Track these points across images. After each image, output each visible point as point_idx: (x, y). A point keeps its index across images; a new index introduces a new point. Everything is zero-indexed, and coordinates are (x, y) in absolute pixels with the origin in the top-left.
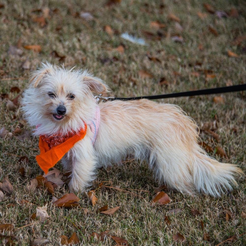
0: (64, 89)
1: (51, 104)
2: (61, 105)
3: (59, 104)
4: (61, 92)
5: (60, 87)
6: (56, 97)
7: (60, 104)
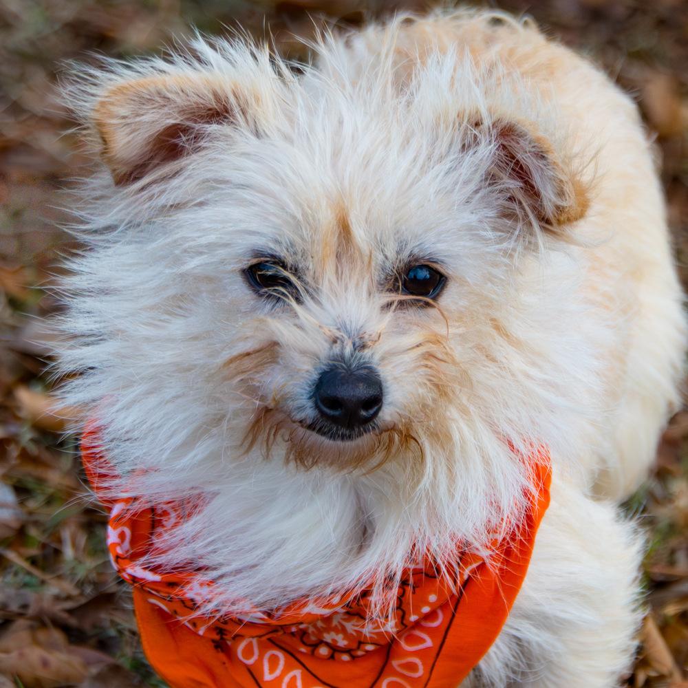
0: (360, 234)
1: (270, 351)
2: (341, 357)
3: (323, 349)
4: (338, 257)
5: (326, 218)
6: (298, 300)
7: (337, 349)
